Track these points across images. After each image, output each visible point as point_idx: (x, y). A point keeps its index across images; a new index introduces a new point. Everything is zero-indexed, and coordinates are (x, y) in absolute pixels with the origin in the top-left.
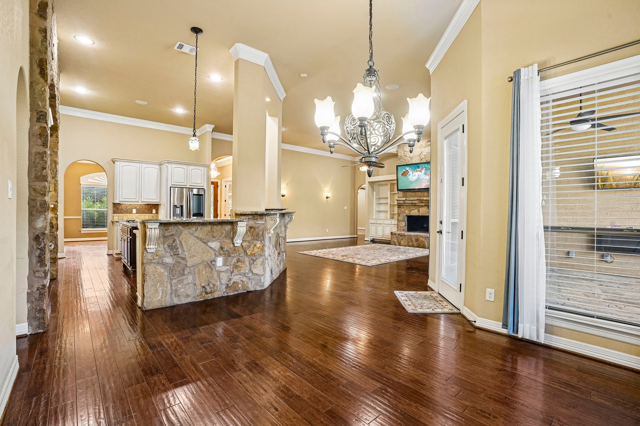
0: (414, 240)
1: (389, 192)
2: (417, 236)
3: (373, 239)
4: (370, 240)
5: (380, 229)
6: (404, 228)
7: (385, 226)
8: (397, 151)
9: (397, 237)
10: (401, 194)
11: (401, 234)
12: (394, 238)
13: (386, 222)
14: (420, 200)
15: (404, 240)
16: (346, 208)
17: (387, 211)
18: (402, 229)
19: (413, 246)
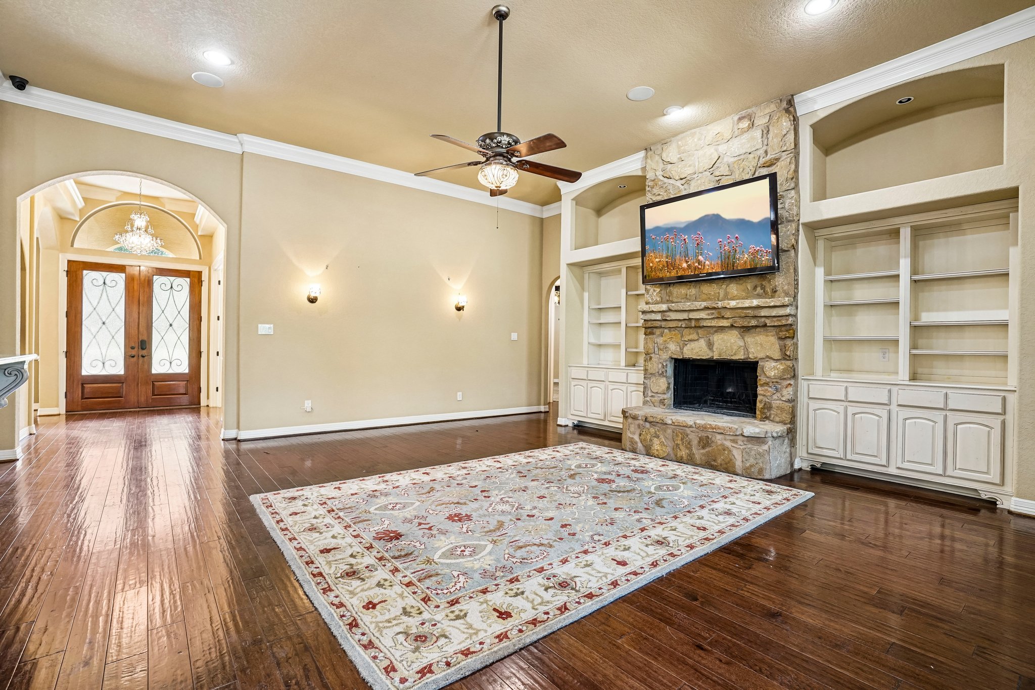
0: (695, 442)
1: (624, 291)
2: (704, 428)
3: (579, 421)
4: (571, 425)
5: (597, 393)
6: (665, 396)
7: (611, 387)
8: (644, 169)
9: (639, 426)
10: (654, 292)
11: (652, 420)
12: (632, 429)
13: (614, 376)
14: (714, 308)
15: (661, 436)
16: (514, 336)
17: (619, 346)
18: (657, 399)
19: (690, 461)
